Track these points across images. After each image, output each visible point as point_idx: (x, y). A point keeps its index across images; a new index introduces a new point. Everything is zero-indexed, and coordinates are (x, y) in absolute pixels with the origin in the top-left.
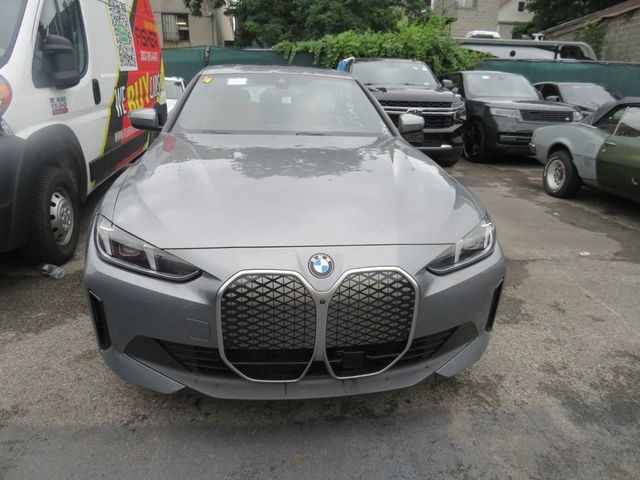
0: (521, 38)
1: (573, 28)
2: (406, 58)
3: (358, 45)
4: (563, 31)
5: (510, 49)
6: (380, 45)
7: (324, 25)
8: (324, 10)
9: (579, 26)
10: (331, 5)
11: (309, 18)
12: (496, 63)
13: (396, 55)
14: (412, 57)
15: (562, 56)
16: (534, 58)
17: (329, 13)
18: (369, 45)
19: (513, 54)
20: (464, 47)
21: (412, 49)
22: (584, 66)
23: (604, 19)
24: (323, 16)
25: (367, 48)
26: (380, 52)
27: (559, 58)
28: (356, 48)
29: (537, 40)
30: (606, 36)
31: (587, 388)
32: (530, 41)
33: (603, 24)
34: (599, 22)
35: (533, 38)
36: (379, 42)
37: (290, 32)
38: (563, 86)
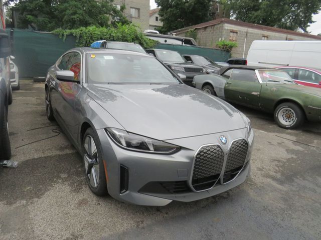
0: (167, 34)
1: (184, 31)
2: (123, 41)
3: (99, 33)
4: (181, 32)
5: (165, 39)
6: (110, 34)
7: (75, 21)
8: (75, 13)
9: (186, 31)
10: (78, 11)
11: (66, 17)
12: (161, 45)
13: (118, 40)
14: (126, 41)
15: (185, 44)
16: (174, 44)
17: (77, 15)
18: (104, 34)
19: (166, 41)
20: (147, 37)
21: (125, 37)
22: (194, 48)
23: (196, 29)
24: (74, 17)
25: (103, 35)
26: (110, 37)
27: (183, 44)
28: (99, 35)
29: (174, 36)
30: (198, 36)
31: (274, 174)
32: (171, 36)
33: (196, 31)
34: (194, 30)
35: (173, 35)
36: (109, 33)
37: (54, 23)
38: (192, 57)
